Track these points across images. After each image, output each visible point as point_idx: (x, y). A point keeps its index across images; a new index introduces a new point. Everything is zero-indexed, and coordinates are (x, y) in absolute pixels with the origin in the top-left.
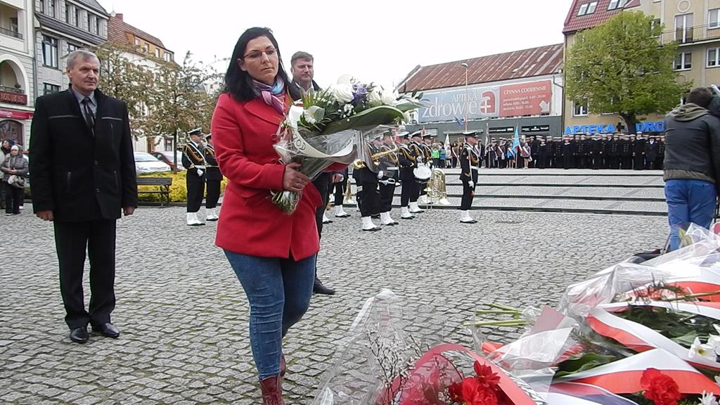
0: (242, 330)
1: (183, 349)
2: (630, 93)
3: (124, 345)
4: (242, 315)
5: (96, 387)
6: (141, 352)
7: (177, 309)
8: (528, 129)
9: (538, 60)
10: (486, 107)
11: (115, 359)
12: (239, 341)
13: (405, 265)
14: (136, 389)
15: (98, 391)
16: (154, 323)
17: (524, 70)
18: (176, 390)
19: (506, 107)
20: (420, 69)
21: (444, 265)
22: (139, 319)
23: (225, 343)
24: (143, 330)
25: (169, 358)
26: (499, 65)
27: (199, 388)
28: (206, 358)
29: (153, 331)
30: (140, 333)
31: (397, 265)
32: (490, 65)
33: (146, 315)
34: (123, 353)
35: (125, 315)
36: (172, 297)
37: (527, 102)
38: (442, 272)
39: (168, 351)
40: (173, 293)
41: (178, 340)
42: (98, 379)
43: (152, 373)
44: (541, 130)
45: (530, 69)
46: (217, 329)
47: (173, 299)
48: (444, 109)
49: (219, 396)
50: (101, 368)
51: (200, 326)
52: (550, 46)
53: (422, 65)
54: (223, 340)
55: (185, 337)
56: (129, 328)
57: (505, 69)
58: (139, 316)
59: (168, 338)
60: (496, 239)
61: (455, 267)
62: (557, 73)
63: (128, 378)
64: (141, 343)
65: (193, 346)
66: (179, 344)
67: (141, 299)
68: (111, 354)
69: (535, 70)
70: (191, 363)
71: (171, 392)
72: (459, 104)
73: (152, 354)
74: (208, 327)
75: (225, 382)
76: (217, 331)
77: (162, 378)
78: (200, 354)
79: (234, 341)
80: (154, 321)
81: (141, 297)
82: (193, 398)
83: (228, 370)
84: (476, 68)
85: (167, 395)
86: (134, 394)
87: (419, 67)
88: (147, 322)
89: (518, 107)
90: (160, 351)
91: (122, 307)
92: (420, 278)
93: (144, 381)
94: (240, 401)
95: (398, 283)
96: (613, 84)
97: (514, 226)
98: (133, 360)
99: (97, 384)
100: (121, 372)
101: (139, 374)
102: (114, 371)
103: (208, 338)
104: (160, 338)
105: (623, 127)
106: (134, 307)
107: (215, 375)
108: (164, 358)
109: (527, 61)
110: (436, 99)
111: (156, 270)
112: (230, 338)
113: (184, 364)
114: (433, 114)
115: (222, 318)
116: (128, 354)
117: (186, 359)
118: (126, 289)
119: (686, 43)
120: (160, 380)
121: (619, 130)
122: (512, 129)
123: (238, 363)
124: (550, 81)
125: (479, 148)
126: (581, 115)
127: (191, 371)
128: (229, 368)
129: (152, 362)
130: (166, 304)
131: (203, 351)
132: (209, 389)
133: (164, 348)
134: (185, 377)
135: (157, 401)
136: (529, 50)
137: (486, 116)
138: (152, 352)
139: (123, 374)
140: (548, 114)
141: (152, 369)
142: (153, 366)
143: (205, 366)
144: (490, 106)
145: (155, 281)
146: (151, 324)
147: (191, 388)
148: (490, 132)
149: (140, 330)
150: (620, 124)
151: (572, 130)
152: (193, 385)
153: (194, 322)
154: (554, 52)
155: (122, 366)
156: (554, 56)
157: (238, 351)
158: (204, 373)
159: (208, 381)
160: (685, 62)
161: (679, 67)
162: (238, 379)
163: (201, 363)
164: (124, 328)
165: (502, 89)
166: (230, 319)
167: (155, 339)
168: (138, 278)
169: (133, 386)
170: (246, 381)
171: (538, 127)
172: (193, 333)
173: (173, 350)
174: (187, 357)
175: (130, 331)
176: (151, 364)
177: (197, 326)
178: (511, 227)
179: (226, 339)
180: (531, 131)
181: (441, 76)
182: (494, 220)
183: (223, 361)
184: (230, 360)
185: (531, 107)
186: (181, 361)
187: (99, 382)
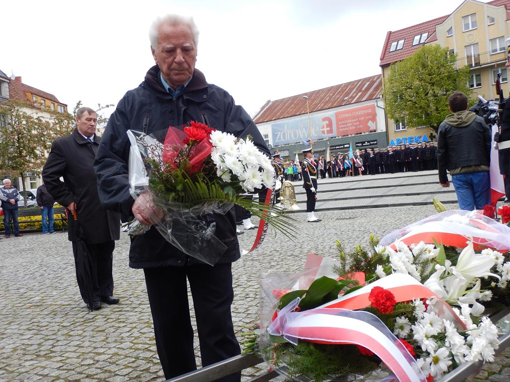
0: (126, 318)
1: (77, 337)
2: (437, 109)
3: (28, 339)
4: (127, 307)
5: (4, 371)
6: (42, 343)
7: (73, 308)
8: (360, 144)
9: (363, 89)
10: (326, 129)
11: (21, 350)
12: (123, 327)
13: (261, 258)
14: (37, 370)
15: (6, 375)
16: (53, 320)
17: (353, 98)
18: (70, 367)
19: (342, 128)
20: (270, 104)
21: (292, 255)
22: (41, 318)
23: (112, 330)
24: (45, 326)
25: (66, 345)
26: (332, 96)
27: (89, 365)
28: (96, 342)
29: (53, 326)
30: (42, 329)
31: (255, 259)
32: (325, 96)
33: (47, 315)
34: (27, 345)
35: (30, 316)
36: (69, 299)
37: (358, 123)
38: (290, 261)
39: (65, 340)
40: (71, 296)
41: (73, 330)
42: (6, 366)
43: (51, 357)
44: (371, 145)
45: (358, 96)
46: (105, 319)
47: (70, 300)
48: (292, 134)
49: (105, 368)
50: (8, 357)
51: (92, 318)
52: (371, 77)
53: (272, 100)
54: (110, 327)
55: (79, 328)
56: (33, 325)
57: (339, 98)
58: (41, 316)
59: (65, 330)
60: (335, 232)
61: (301, 256)
62: (379, 98)
63: (31, 362)
64: (42, 336)
65: (85, 334)
66: (74, 333)
67: (44, 303)
68: (17, 347)
69: (362, 96)
70: (83, 347)
71: (66, 369)
72: (304, 129)
73: (51, 343)
74: (98, 319)
75: (110, 358)
76: (106, 321)
77: (59, 360)
78: (91, 340)
79: (119, 327)
80: (54, 318)
81: (44, 301)
82: (84, 372)
83: (114, 349)
84: (315, 99)
85: (63, 372)
86: (36, 374)
87: (269, 101)
88: (48, 320)
89: (351, 128)
90: (58, 341)
91: (28, 310)
92: (271, 267)
93: (43, 364)
94: (122, 370)
95: (254, 271)
96: (423, 103)
97: (351, 221)
98: (36, 350)
99: (6, 370)
100: (26, 359)
101: (40, 359)
102: (19, 359)
103: (98, 327)
104: (59, 330)
105: (434, 137)
106: (38, 309)
107: (103, 353)
108: (62, 345)
109: (354, 90)
110: (286, 126)
111: (56, 280)
112: (116, 325)
113: (77, 348)
114: (284, 138)
115: (111, 311)
116: (32, 345)
117: (80, 344)
118: (31, 296)
119: (476, 66)
120: (57, 362)
121: (432, 139)
122: (348, 146)
123: (122, 343)
124: (374, 105)
125: (322, 163)
126: (401, 129)
127: (83, 353)
128: (115, 347)
129: (51, 349)
130: (64, 305)
131: (94, 337)
132: (97, 365)
133: (62, 338)
134: (78, 357)
135: (55, 377)
136: (355, 81)
137: (326, 136)
138: (51, 342)
139: (27, 360)
140: (375, 131)
141: (51, 355)
142: (52, 352)
143: (95, 348)
144: (329, 129)
145: (56, 288)
146: (51, 321)
147: (82, 365)
148: (331, 150)
149: (42, 327)
150: (432, 134)
151: (395, 142)
152: (84, 363)
153: (87, 316)
154: (374, 82)
155: (27, 354)
156: (375, 85)
157: (122, 335)
158: (94, 353)
159: (96, 358)
160: (476, 82)
161: (472, 86)
162: (121, 355)
163: (92, 346)
164: (29, 326)
165: (337, 114)
166: (116, 311)
167: (54, 332)
168: (41, 287)
169: (35, 368)
170: (128, 355)
171: (368, 142)
172: (85, 325)
173: (69, 339)
174: (80, 343)
175: (34, 328)
176: (51, 351)
177: (90, 319)
178: (348, 222)
179: (113, 326)
180: (363, 146)
181: (288, 107)
182: (335, 218)
183: (109, 343)
184: (116, 341)
185: (361, 126)
186: (75, 346)
187: (7, 368)
